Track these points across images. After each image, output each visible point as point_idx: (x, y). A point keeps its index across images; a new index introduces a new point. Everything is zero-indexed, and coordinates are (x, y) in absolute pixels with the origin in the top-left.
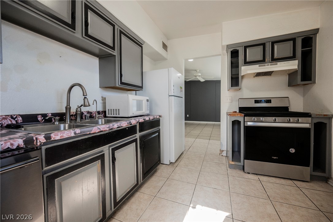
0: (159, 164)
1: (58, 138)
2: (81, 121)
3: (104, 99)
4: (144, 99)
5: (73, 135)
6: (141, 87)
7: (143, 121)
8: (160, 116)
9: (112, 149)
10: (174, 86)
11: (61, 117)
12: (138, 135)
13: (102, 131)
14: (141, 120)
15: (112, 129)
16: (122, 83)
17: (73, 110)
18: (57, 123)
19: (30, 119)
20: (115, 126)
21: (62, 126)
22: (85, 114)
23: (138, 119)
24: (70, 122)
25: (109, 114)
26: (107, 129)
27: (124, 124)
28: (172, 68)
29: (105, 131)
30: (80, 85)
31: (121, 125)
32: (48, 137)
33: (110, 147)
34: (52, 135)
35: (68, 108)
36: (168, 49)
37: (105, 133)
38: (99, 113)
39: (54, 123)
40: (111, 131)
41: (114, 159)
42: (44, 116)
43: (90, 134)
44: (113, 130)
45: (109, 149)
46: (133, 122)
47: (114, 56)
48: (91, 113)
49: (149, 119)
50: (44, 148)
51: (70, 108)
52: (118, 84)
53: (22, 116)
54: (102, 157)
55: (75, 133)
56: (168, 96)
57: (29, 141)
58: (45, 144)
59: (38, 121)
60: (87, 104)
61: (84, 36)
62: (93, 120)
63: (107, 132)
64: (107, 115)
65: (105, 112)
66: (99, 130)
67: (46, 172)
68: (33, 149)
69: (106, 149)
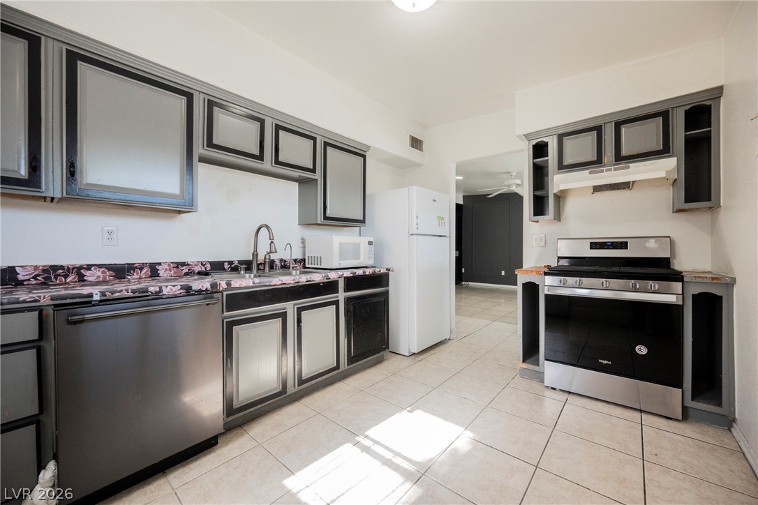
0: (384, 350)
1: (237, 285)
2: (270, 271)
3: (303, 241)
4: (363, 241)
5: (251, 284)
6: (363, 221)
7: (351, 275)
8: (389, 270)
9: (297, 308)
10: (417, 217)
11: (248, 266)
12: (341, 296)
13: (285, 284)
14: (348, 274)
15: (298, 282)
16: (326, 218)
17: (261, 258)
18: (242, 272)
19: (218, 266)
20: (303, 279)
21: (247, 275)
22: (278, 263)
23: (340, 273)
24: (257, 272)
25: (309, 264)
26: (292, 282)
27: (317, 278)
28: (415, 187)
29: (288, 284)
30: (267, 227)
31: (312, 279)
32: (229, 284)
33: (295, 305)
34: (232, 282)
35: (255, 255)
36: (425, 146)
37: (288, 286)
38: (295, 261)
39: (239, 273)
40: (296, 285)
41: (299, 321)
42: (231, 263)
43: (270, 285)
44: (300, 284)
45: (294, 308)
46: (333, 276)
47: (316, 180)
48: (285, 261)
49: (364, 272)
50: (225, 293)
51: (257, 255)
52: (320, 219)
53: (210, 263)
54: (283, 316)
55: (254, 283)
56: (408, 235)
57: (214, 285)
58: (226, 290)
59: (225, 269)
60: (273, 250)
61: (273, 164)
62: (286, 271)
63: (291, 285)
64: (307, 266)
65: (304, 260)
66: (281, 282)
67: (226, 318)
68: (216, 292)
69: (290, 307)
